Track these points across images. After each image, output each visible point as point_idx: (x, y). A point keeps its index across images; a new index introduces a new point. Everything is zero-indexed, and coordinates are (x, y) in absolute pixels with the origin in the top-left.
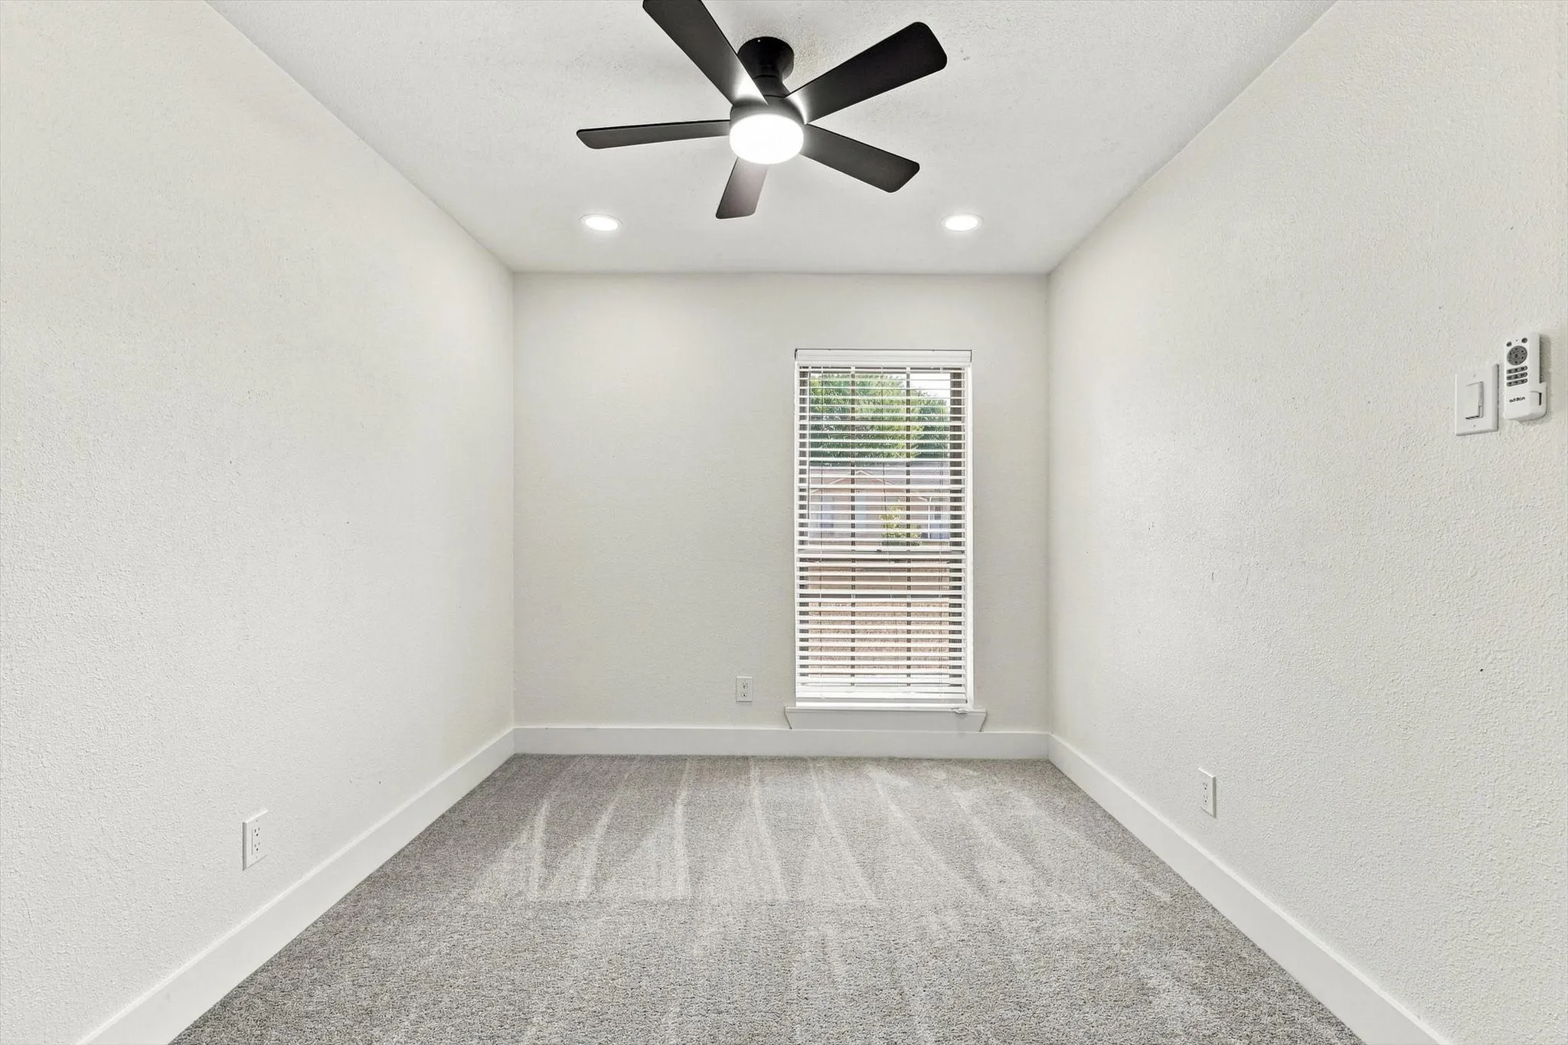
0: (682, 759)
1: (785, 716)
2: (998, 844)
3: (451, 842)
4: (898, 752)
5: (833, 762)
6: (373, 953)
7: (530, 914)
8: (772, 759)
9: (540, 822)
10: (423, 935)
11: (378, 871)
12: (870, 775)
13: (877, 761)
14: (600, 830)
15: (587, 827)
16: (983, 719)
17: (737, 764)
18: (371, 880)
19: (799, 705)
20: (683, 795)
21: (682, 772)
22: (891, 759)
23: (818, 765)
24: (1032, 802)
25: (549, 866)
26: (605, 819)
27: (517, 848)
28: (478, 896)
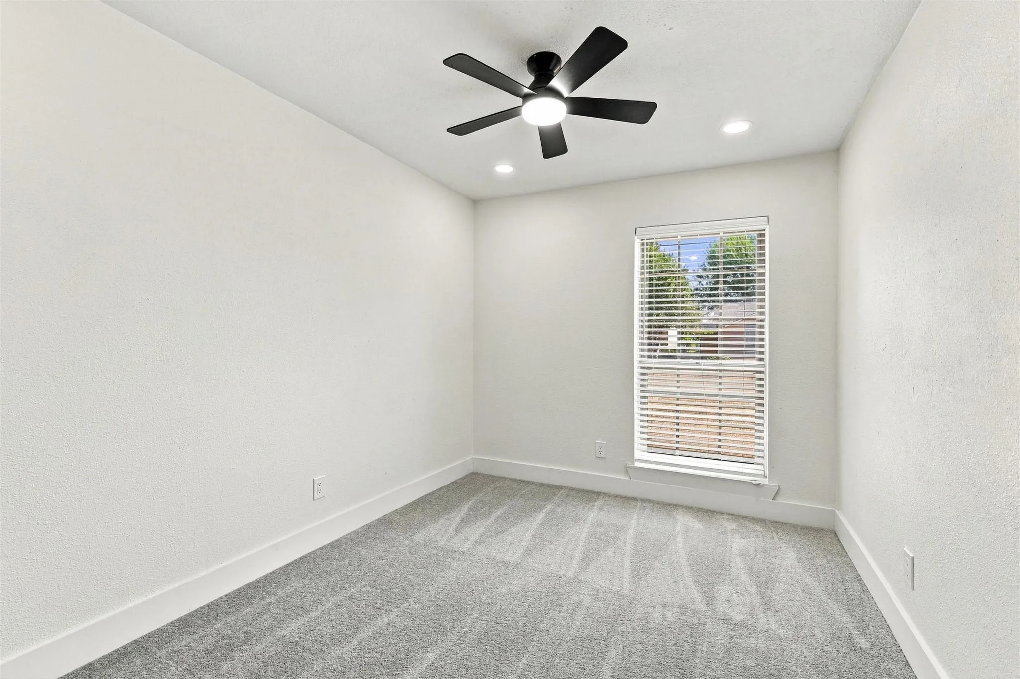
0: (560, 488)
1: (627, 470)
2: (744, 577)
3: (420, 510)
4: (707, 506)
5: (656, 505)
6: (363, 553)
7: (435, 552)
8: (616, 497)
9: (465, 508)
10: (385, 550)
11: (382, 517)
12: (678, 517)
13: (689, 509)
14: (493, 517)
15: (486, 515)
16: (777, 491)
17: (589, 496)
18: (379, 520)
19: (637, 464)
20: (549, 507)
21: (555, 495)
22: (700, 510)
23: (645, 505)
24: (794, 556)
25: (457, 531)
26: (499, 512)
27: (448, 519)
28: (418, 538)
